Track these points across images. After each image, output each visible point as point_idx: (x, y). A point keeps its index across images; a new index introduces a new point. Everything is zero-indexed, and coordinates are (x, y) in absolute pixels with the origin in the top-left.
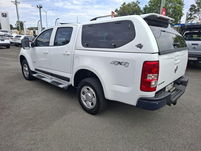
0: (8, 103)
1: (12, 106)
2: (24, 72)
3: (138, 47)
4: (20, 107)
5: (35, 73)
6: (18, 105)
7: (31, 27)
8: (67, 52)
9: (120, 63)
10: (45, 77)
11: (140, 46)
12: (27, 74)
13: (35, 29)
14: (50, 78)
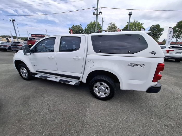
0: (21, 111)
1: (29, 114)
2: (22, 74)
3: (152, 53)
4: (39, 113)
5: (36, 74)
6: (35, 110)
7: (2, 35)
8: (78, 57)
9: (137, 65)
10: (49, 77)
11: (154, 53)
12: (25, 75)
13: (8, 37)
14: (55, 78)
